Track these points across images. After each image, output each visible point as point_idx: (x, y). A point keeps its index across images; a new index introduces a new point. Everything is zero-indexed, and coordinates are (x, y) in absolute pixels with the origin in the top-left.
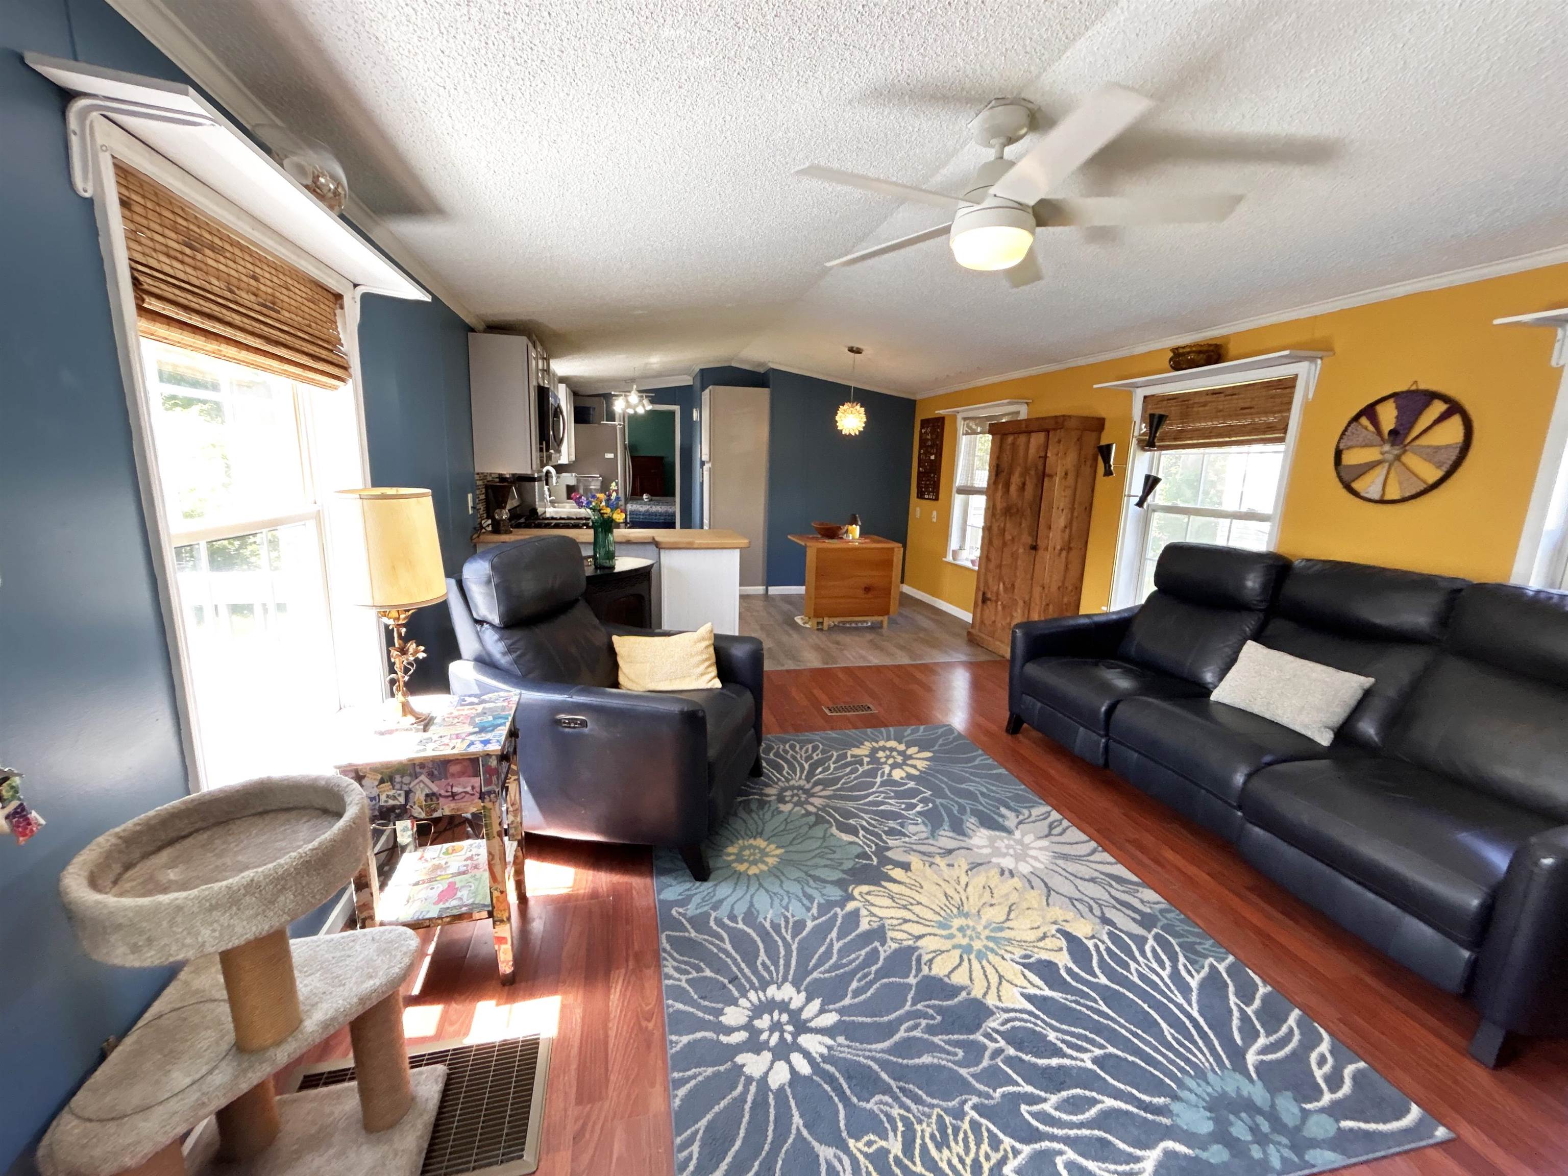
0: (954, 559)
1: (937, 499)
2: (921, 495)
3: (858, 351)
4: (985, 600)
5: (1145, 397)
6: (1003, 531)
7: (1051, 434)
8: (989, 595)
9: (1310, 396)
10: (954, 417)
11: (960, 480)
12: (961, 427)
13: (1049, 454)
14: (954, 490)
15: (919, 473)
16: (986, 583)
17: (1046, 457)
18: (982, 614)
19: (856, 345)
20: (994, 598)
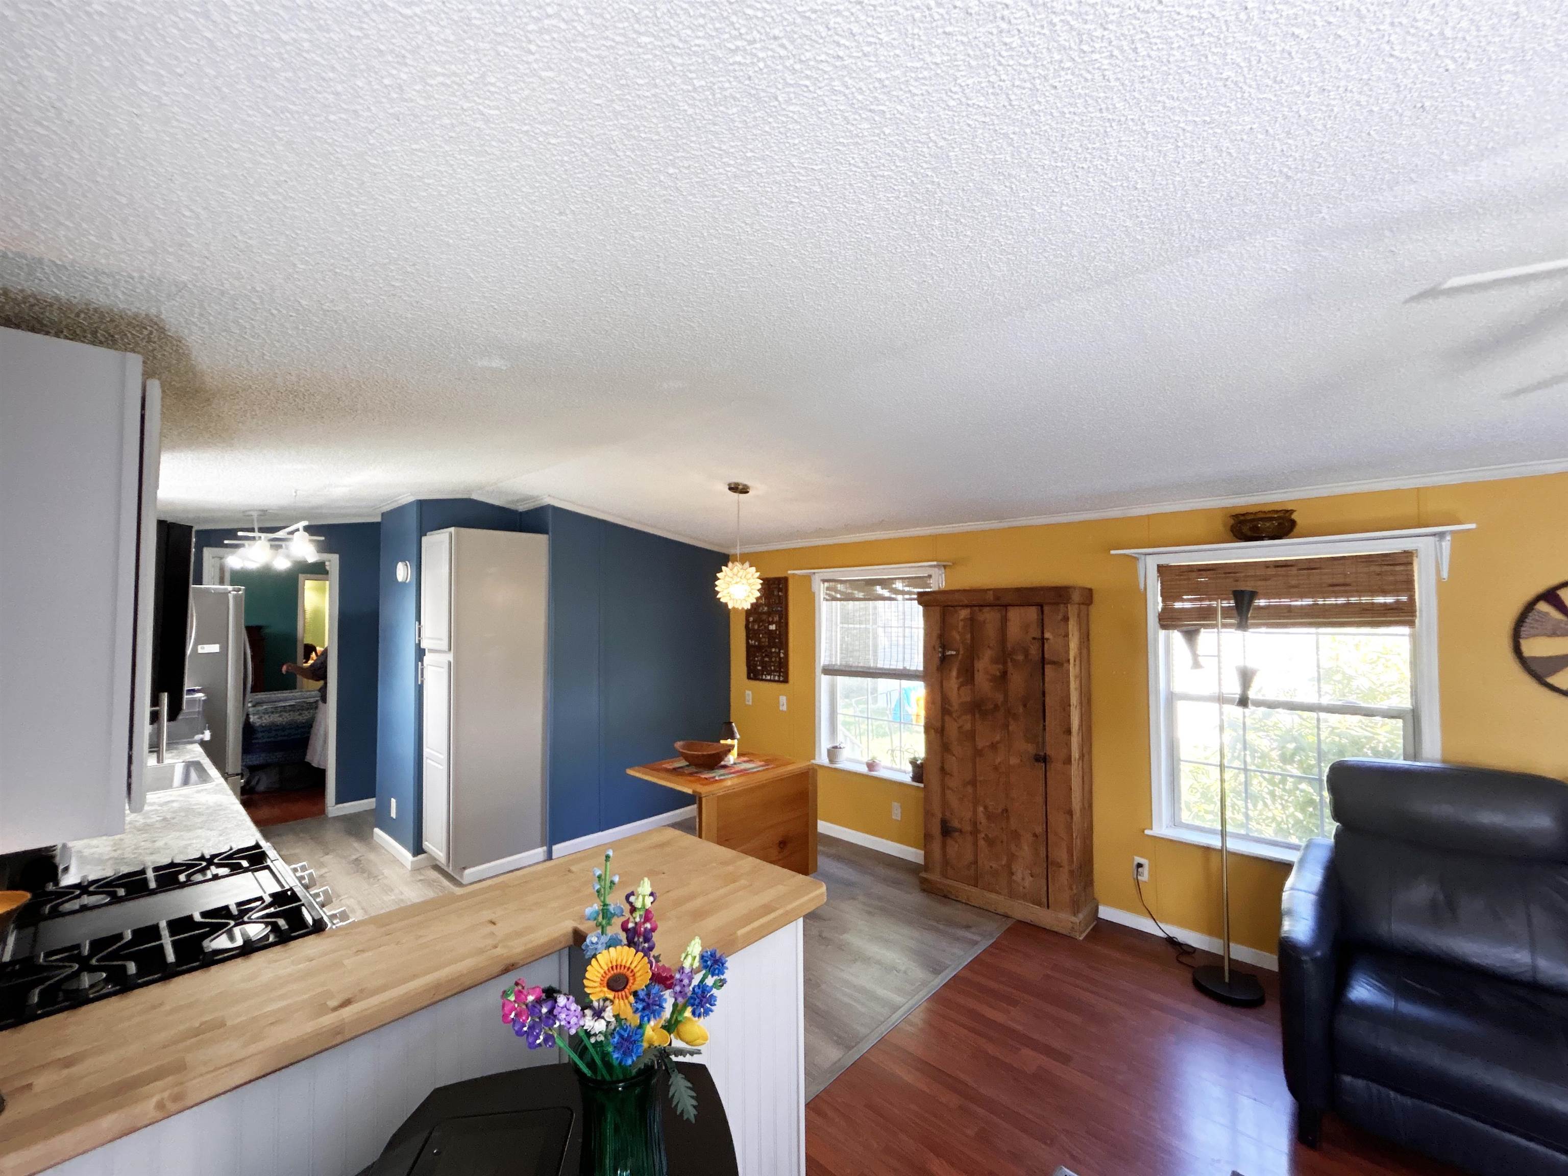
0: (832, 761)
1: (786, 681)
2: (753, 674)
3: (744, 490)
4: (947, 831)
5: (1159, 566)
6: (971, 736)
7: (1046, 609)
8: (956, 824)
9: (1445, 574)
10: (808, 579)
11: (825, 655)
12: (821, 590)
13: (1047, 635)
14: (818, 670)
15: (749, 647)
16: (945, 804)
17: (1043, 640)
18: (944, 853)
19: (742, 480)
20: (968, 828)
